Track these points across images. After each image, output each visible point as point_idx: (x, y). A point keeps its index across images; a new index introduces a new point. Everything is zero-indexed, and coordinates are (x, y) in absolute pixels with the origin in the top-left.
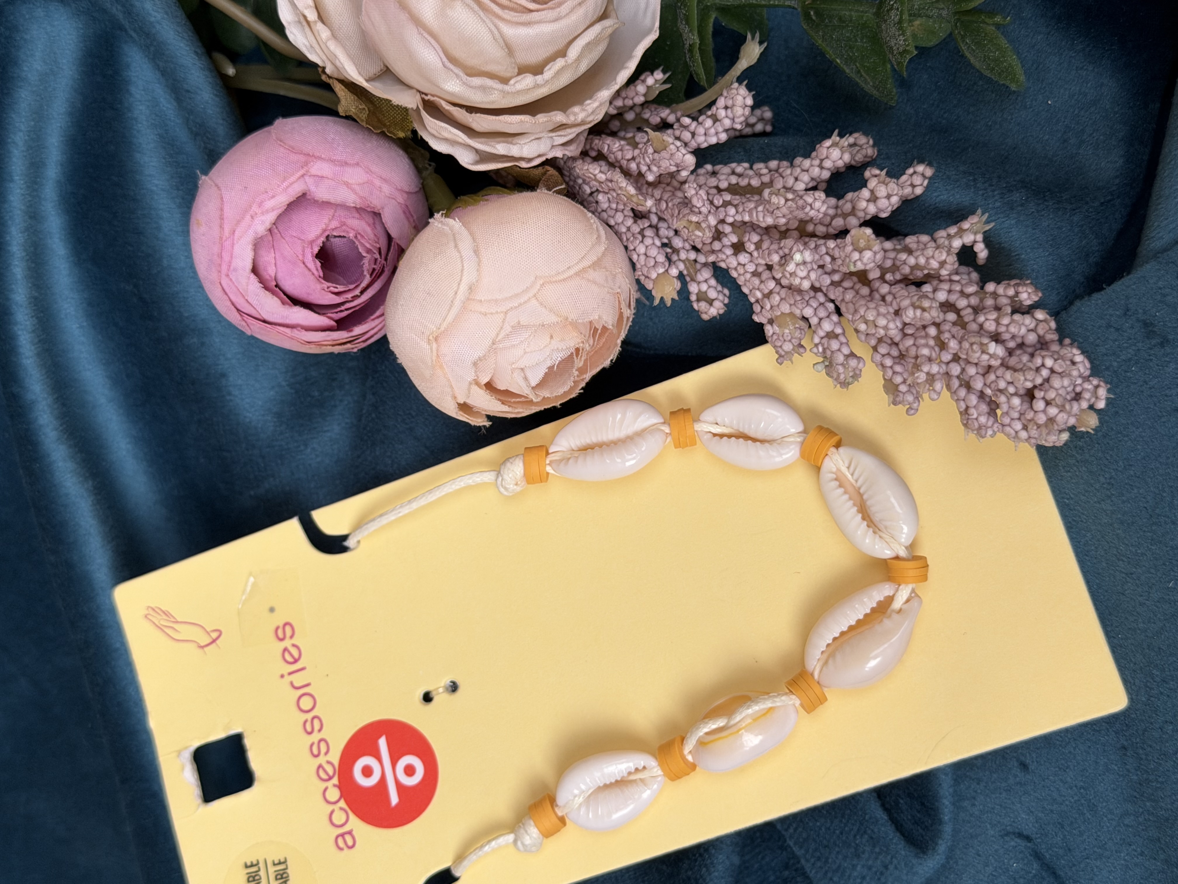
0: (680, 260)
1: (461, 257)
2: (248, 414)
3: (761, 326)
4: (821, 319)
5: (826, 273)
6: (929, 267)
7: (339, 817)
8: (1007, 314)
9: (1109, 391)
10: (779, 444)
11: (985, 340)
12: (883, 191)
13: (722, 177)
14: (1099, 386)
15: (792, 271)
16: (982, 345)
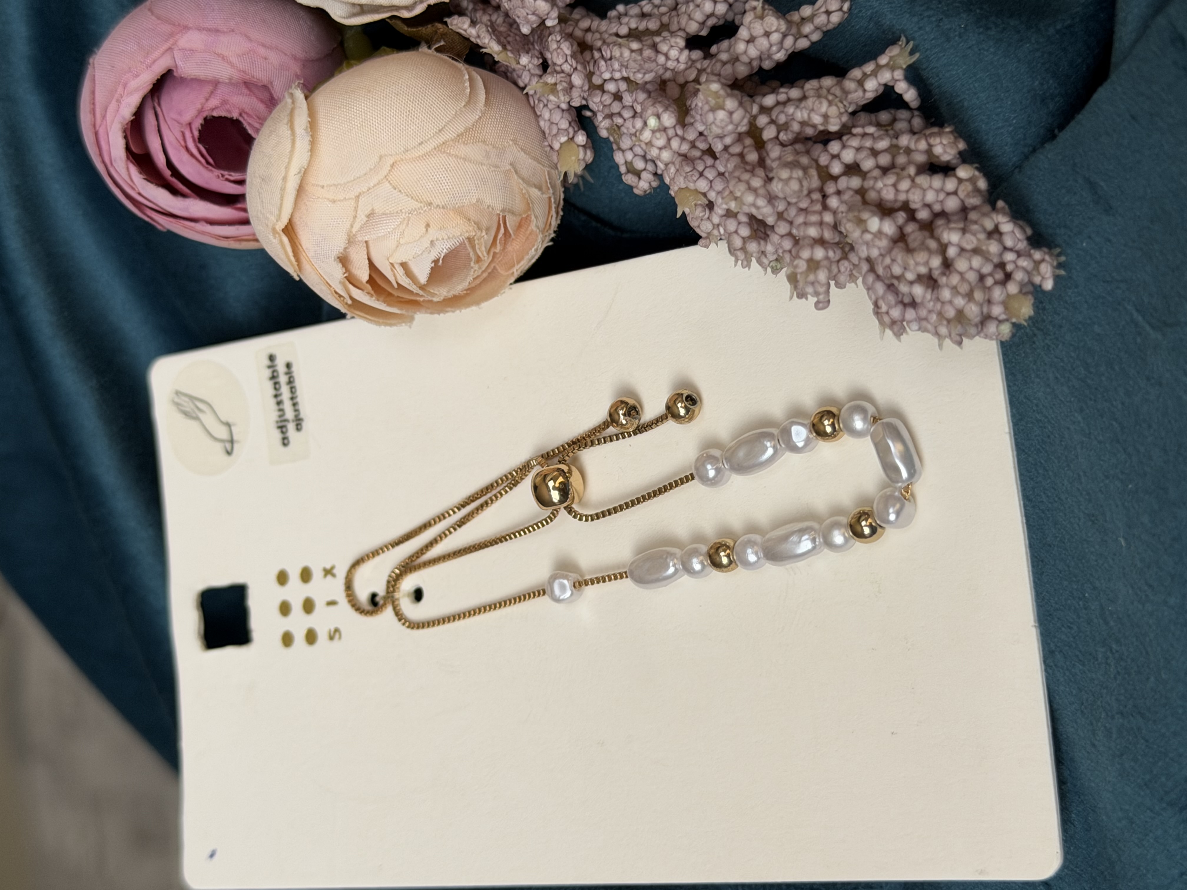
8: (910, 176)
11: (865, 215)
12: (758, 29)
13: (625, 20)
14: (1043, 260)
15: (647, 141)
16: (861, 222)
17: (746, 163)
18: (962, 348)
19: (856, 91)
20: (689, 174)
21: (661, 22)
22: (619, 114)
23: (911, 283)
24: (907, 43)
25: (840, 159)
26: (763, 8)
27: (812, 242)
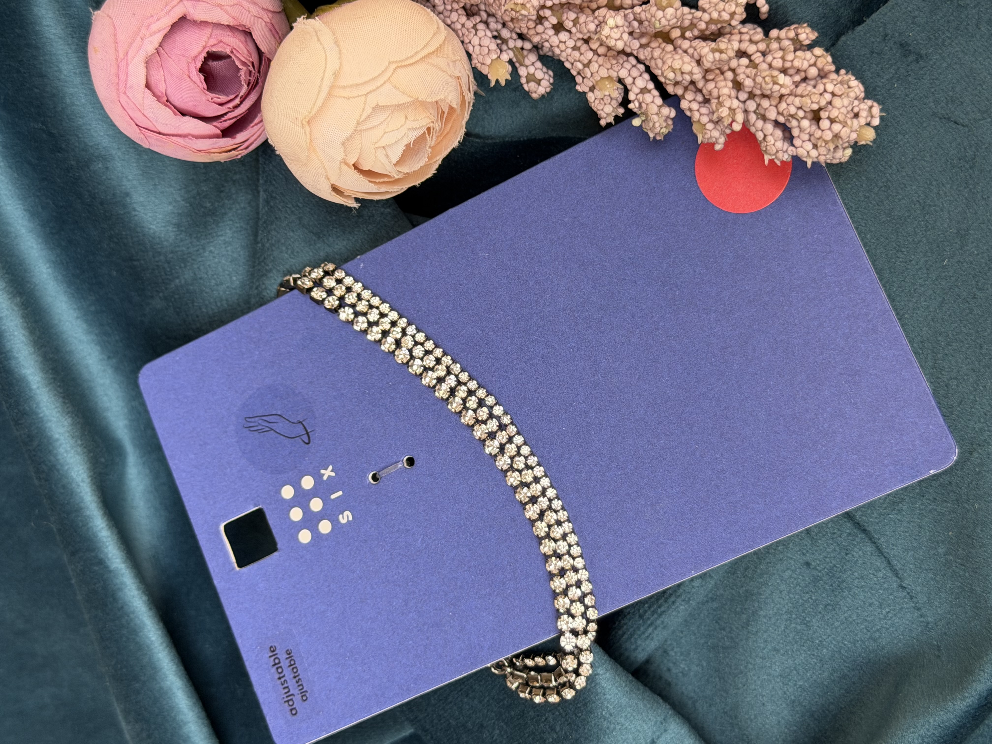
0: (509, 49)
1: (324, 48)
2: (151, 226)
3: (585, 93)
4: (634, 79)
5: (635, 39)
6: (721, 19)
8: (790, 52)
9: (881, 110)
14: (873, 106)
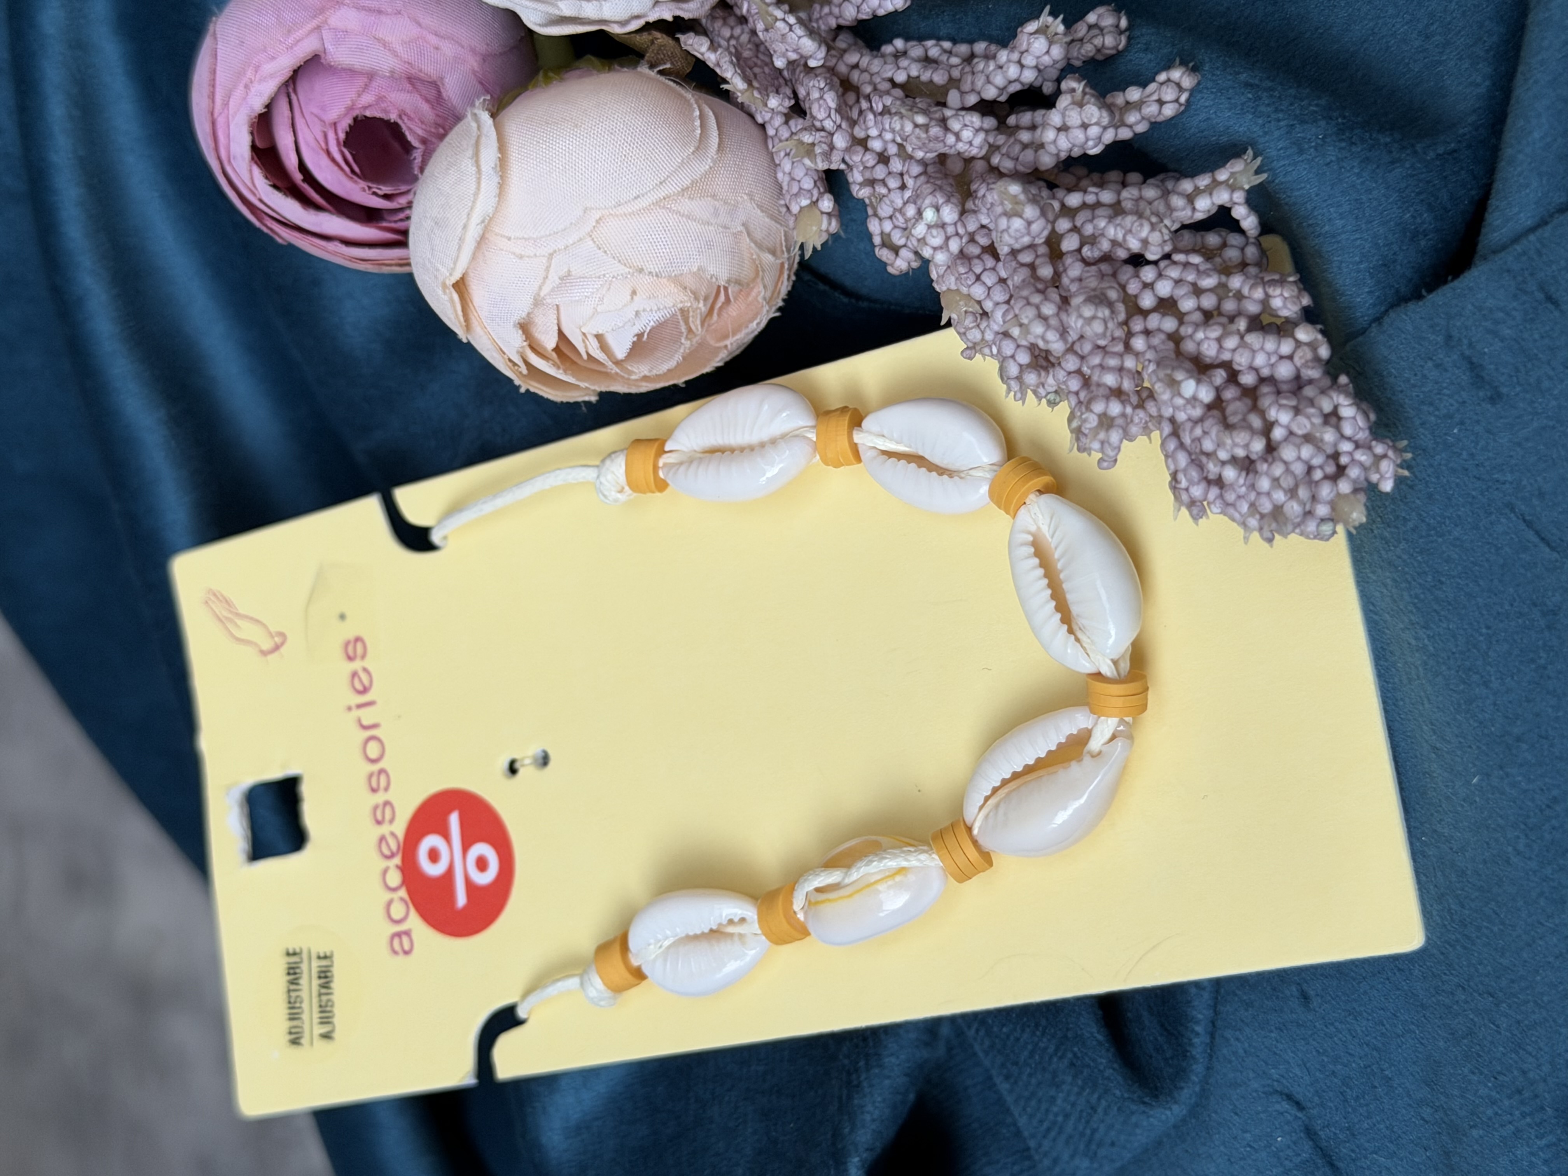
7: (398, 911)
8: (1239, 331)
10: (961, 478)
11: (1179, 376)
12: (1074, 118)
13: (904, 63)
14: (1385, 456)
15: (920, 237)
16: (1173, 384)
17: (1038, 279)
18: (1272, 546)
19: (1184, 209)
20: (963, 276)
21: (950, 76)
22: (883, 182)
23: (1223, 463)
24: (1255, 158)
25: (1153, 289)
26: (1084, 93)
27: (1108, 391)
